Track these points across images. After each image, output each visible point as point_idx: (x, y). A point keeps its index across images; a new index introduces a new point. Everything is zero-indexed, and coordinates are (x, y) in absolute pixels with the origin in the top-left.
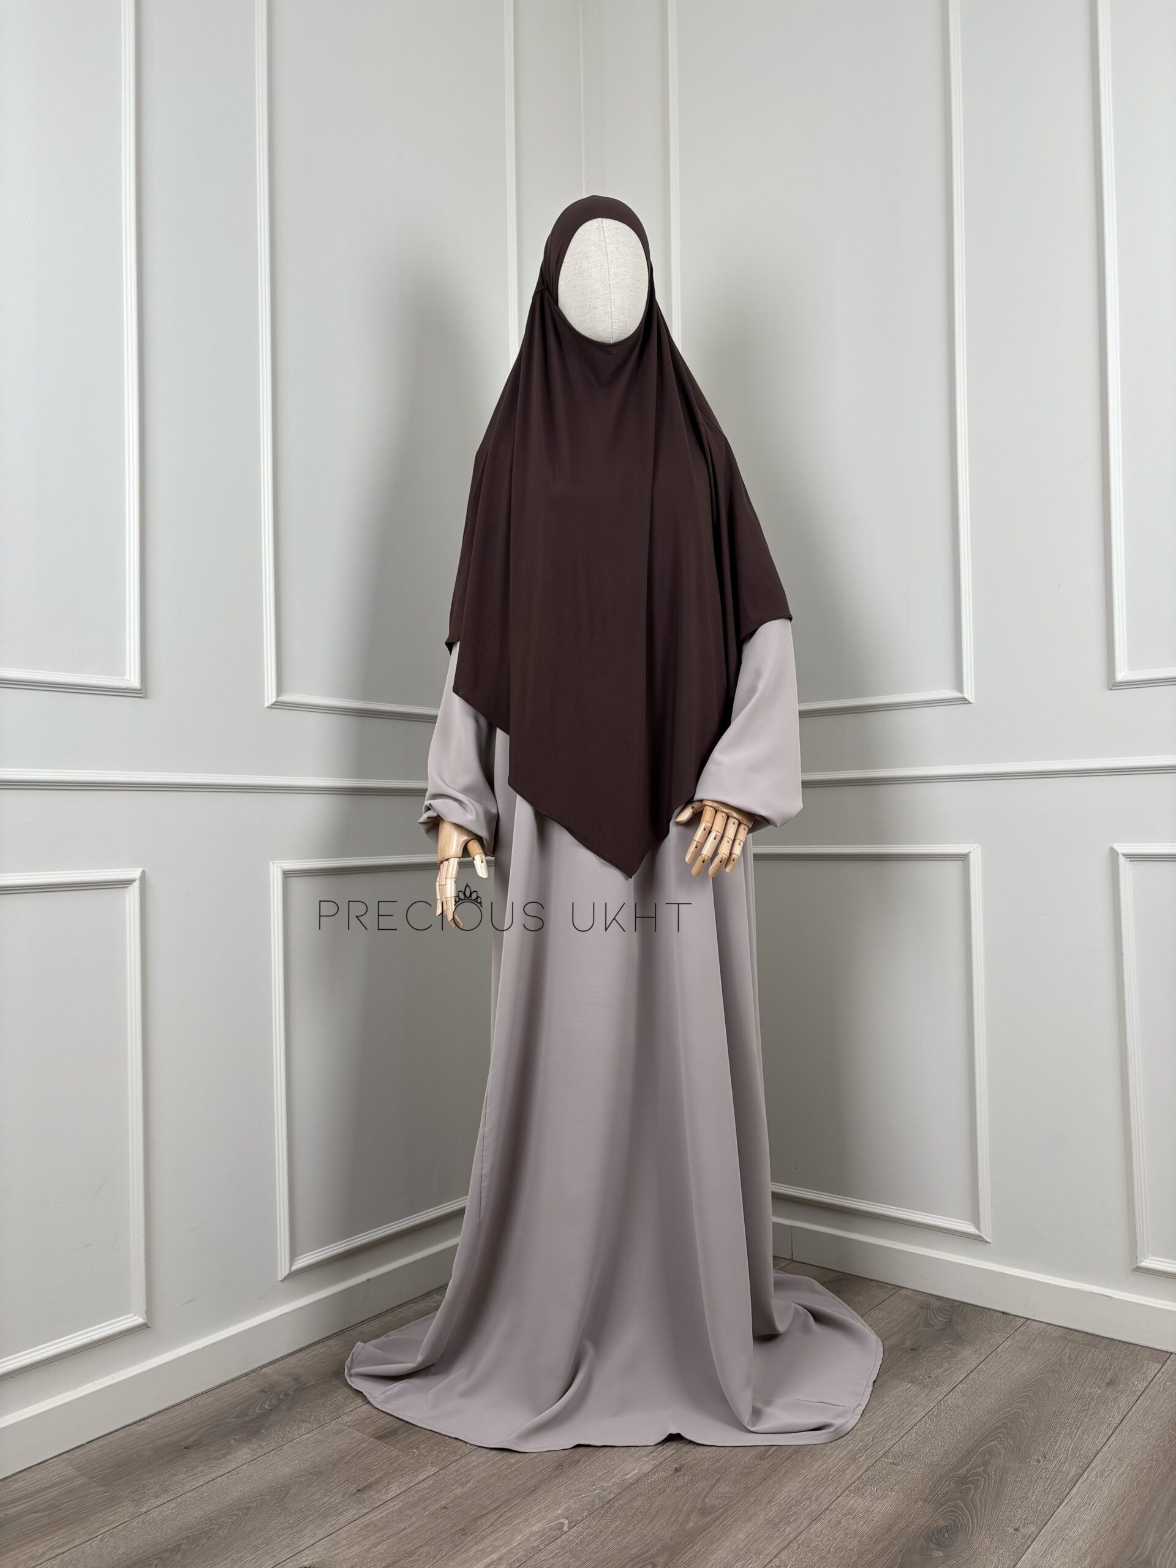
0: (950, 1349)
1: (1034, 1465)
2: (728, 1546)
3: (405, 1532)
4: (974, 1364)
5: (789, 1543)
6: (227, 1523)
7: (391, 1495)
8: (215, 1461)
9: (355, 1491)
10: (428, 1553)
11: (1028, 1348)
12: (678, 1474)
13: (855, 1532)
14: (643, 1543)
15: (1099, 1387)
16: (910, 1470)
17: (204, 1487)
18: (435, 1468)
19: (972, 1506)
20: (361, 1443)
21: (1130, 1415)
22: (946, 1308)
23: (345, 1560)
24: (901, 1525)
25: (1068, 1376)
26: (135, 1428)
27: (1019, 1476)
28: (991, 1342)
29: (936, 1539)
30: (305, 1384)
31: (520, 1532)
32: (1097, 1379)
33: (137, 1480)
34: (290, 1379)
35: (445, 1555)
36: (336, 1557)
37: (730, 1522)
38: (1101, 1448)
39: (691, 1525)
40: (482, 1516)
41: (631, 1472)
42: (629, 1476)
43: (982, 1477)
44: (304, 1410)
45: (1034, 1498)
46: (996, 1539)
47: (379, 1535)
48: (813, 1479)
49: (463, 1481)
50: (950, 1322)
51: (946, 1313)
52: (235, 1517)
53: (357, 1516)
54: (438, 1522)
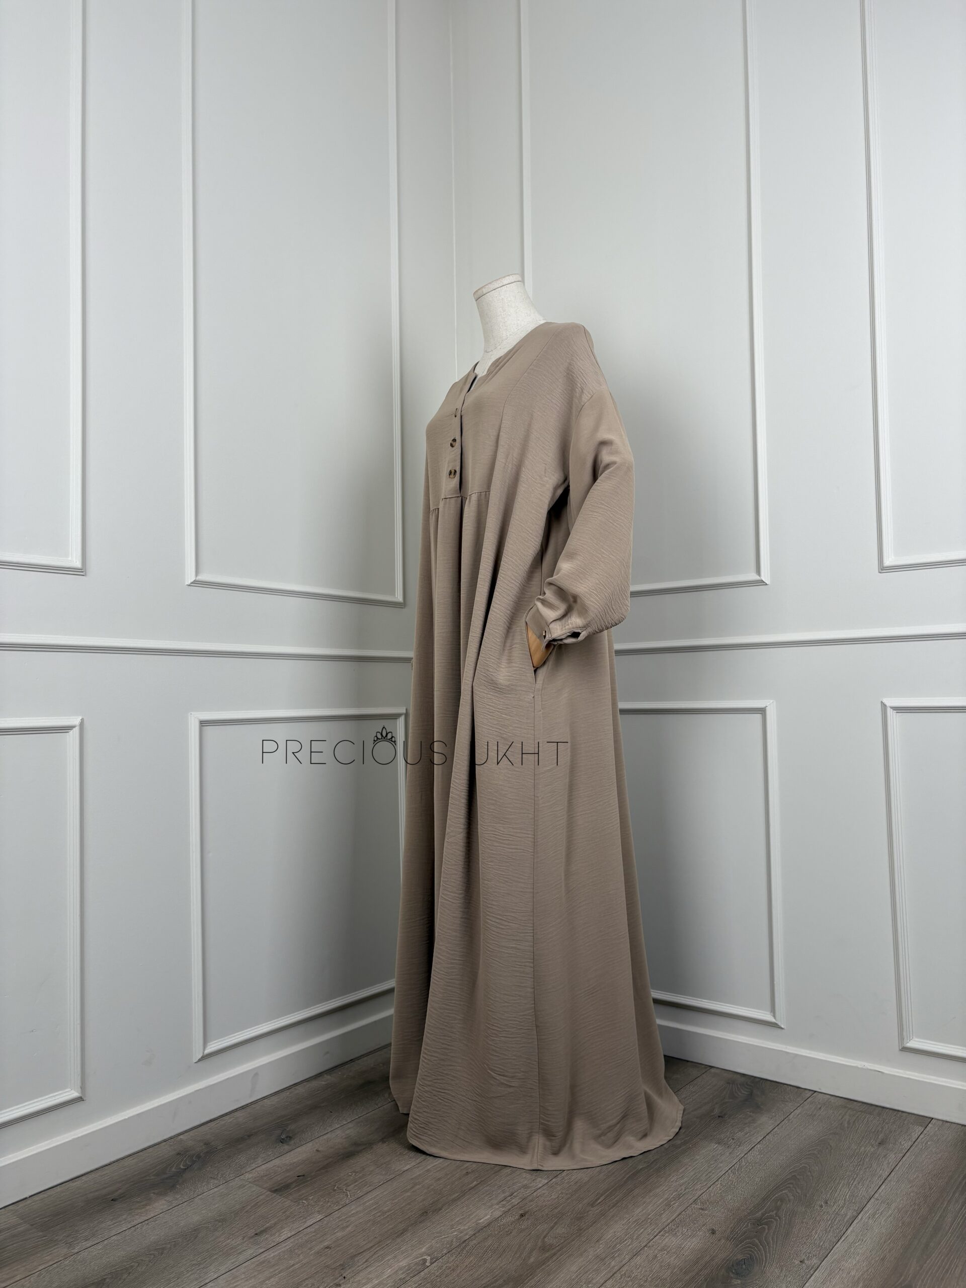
0: (750, 1116)
1: (817, 1209)
2: (563, 1277)
3: (294, 1267)
4: (770, 1128)
5: (613, 1275)
6: (145, 1261)
7: (284, 1237)
8: (136, 1211)
9: (253, 1234)
10: (313, 1284)
11: (815, 1115)
12: (524, 1217)
13: (669, 1264)
14: (493, 1275)
15: (872, 1146)
16: (714, 1214)
17: (128, 1230)
18: (321, 1216)
19: (766, 1244)
20: (261, 1195)
21: (897, 1168)
22: (748, 1082)
24: (707, 1258)
25: (847, 1137)
26: (71, 1184)
27: (803, 1219)
28: (784, 1110)
29: (735, 1270)
30: (216, 1148)
31: (390, 1267)
32: (870, 1139)
33: (71, 1227)
34: (202, 1144)
37: (565, 1257)
38: (873, 1195)
39: (532, 1260)
40: (359, 1254)
41: (483, 1218)
42: (482, 1220)
43: (774, 1219)
44: (212, 1169)
45: (817, 1236)
46: (784, 1269)
47: (272, 1270)
48: (635, 1221)
49: (345, 1224)
50: (751, 1094)
51: (748, 1087)
52: (152, 1256)
53: (254, 1255)
54: (322, 1259)
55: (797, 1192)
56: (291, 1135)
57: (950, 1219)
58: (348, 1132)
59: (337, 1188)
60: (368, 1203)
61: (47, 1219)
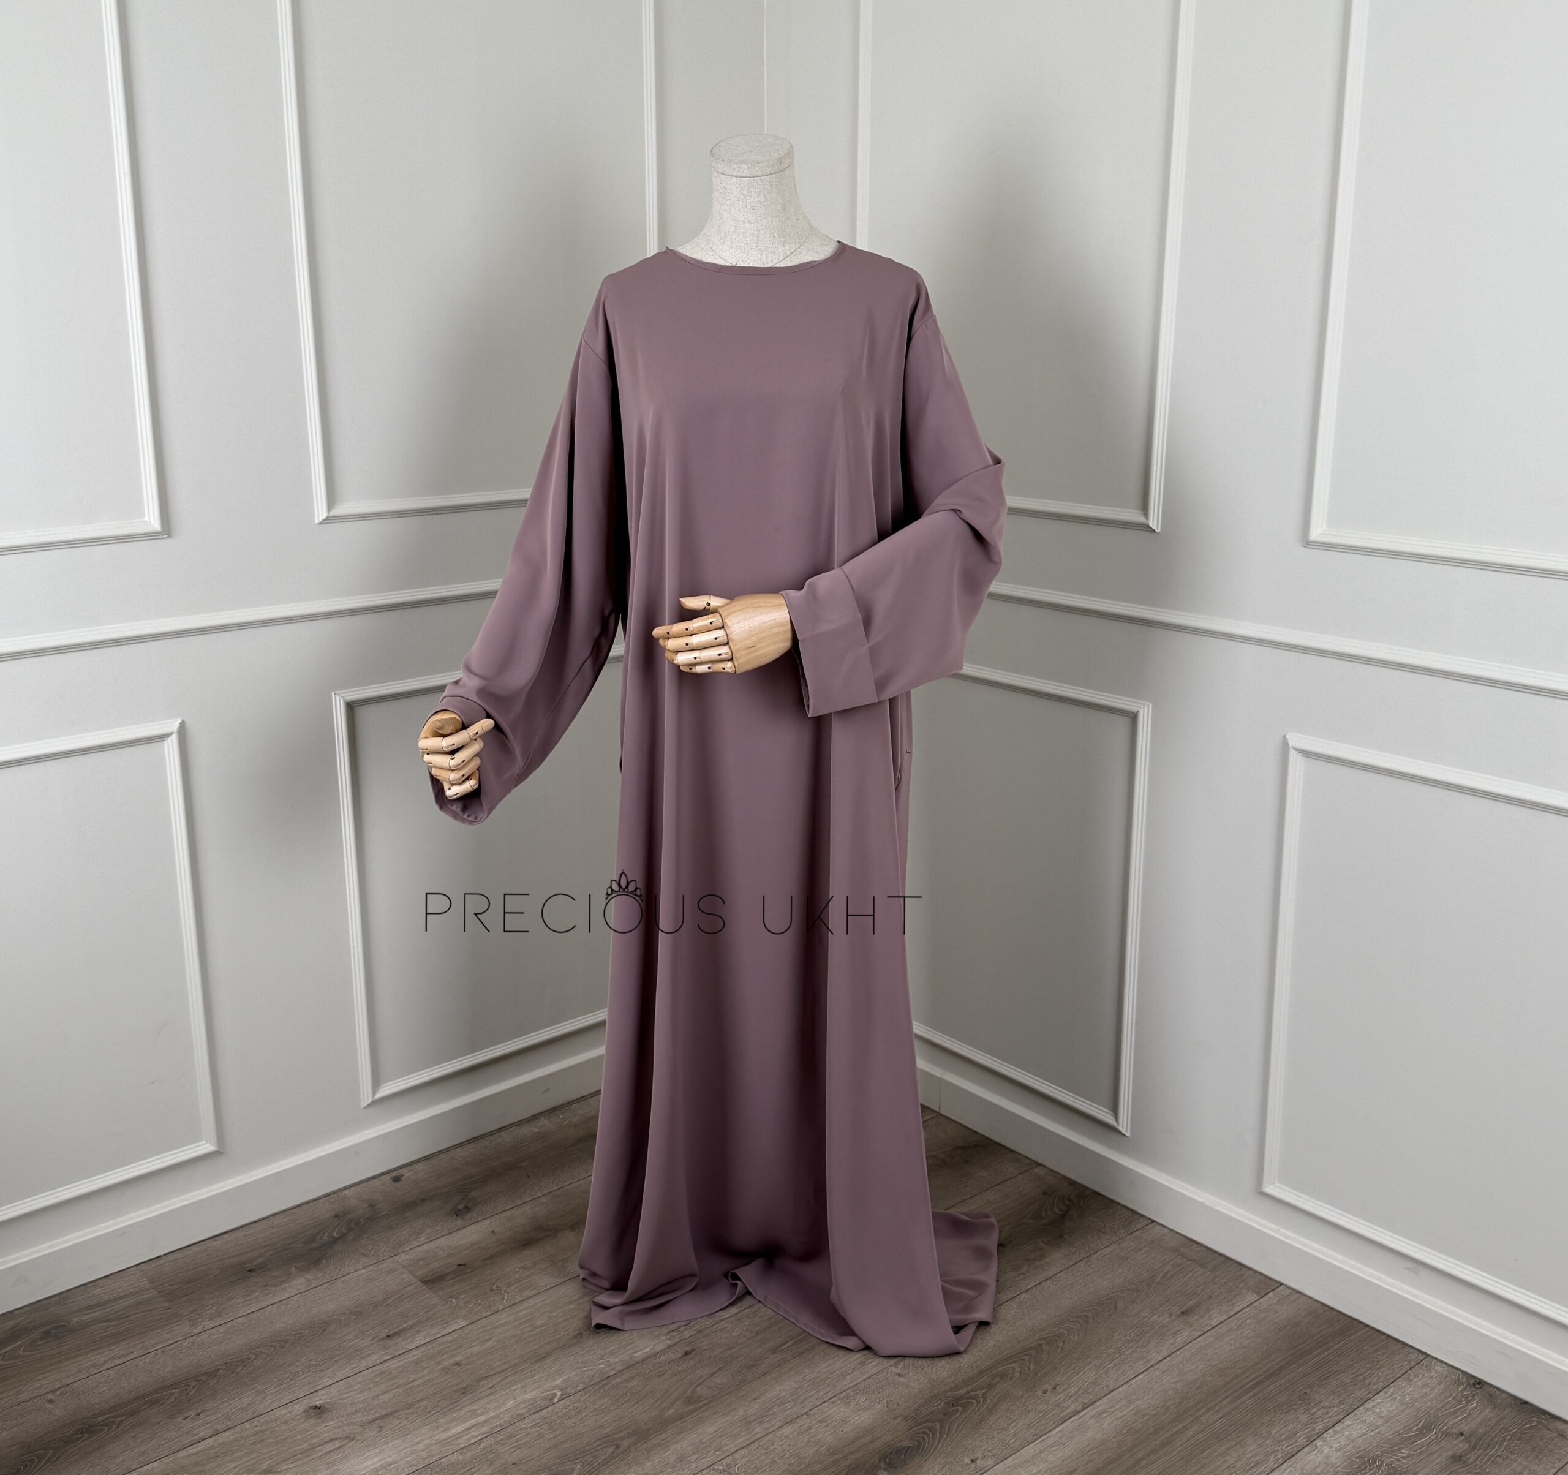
0: (1042, 1249)
1: (1037, 1395)
2: (693, 1438)
3: (413, 1383)
4: (1056, 1271)
5: (751, 1443)
6: (264, 1353)
7: (416, 1344)
8: (271, 1288)
9: (385, 1335)
10: (426, 1408)
11: (1128, 1258)
12: (687, 1357)
13: (819, 1441)
14: (619, 1424)
15: (1170, 1315)
17: (253, 1315)
18: (465, 1321)
19: (946, 1432)
20: (408, 1286)
21: (1178, 1353)
22: (1072, 1197)
23: (353, 1404)
24: (867, 1440)
25: (1145, 1299)
26: (210, 1244)
27: (1012, 1405)
28: (1091, 1245)
29: (890, 1459)
30: (380, 1212)
31: (514, 1397)
32: (1175, 1305)
33: (198, 1300)
34: (366, 1206)
35: (441, 1410)
36: (345, 1401)
37: (708, 1414)
38: (1120, 1386)
39: (670, 1412)
40: (487, 1377)
41: (642, 1350)
42: (639, 1353)
43: (977, 1401)
44: (367, 1242)
45: (1013, 1430)
46: (947, 1467)
47: (390, 1383)
48: (811, 1380)
49: (486, 1338)
50: (1063, 1216)
51: (1067, 1203)
52: (272, 1349)
53: (378, 1362)
54: (445, 1378)
56: (469, 1206)
57: (1191, 1433)
58: (539, 1209)
59: (497, 1287)
60: (521, 1314)
61: (175, 1287)
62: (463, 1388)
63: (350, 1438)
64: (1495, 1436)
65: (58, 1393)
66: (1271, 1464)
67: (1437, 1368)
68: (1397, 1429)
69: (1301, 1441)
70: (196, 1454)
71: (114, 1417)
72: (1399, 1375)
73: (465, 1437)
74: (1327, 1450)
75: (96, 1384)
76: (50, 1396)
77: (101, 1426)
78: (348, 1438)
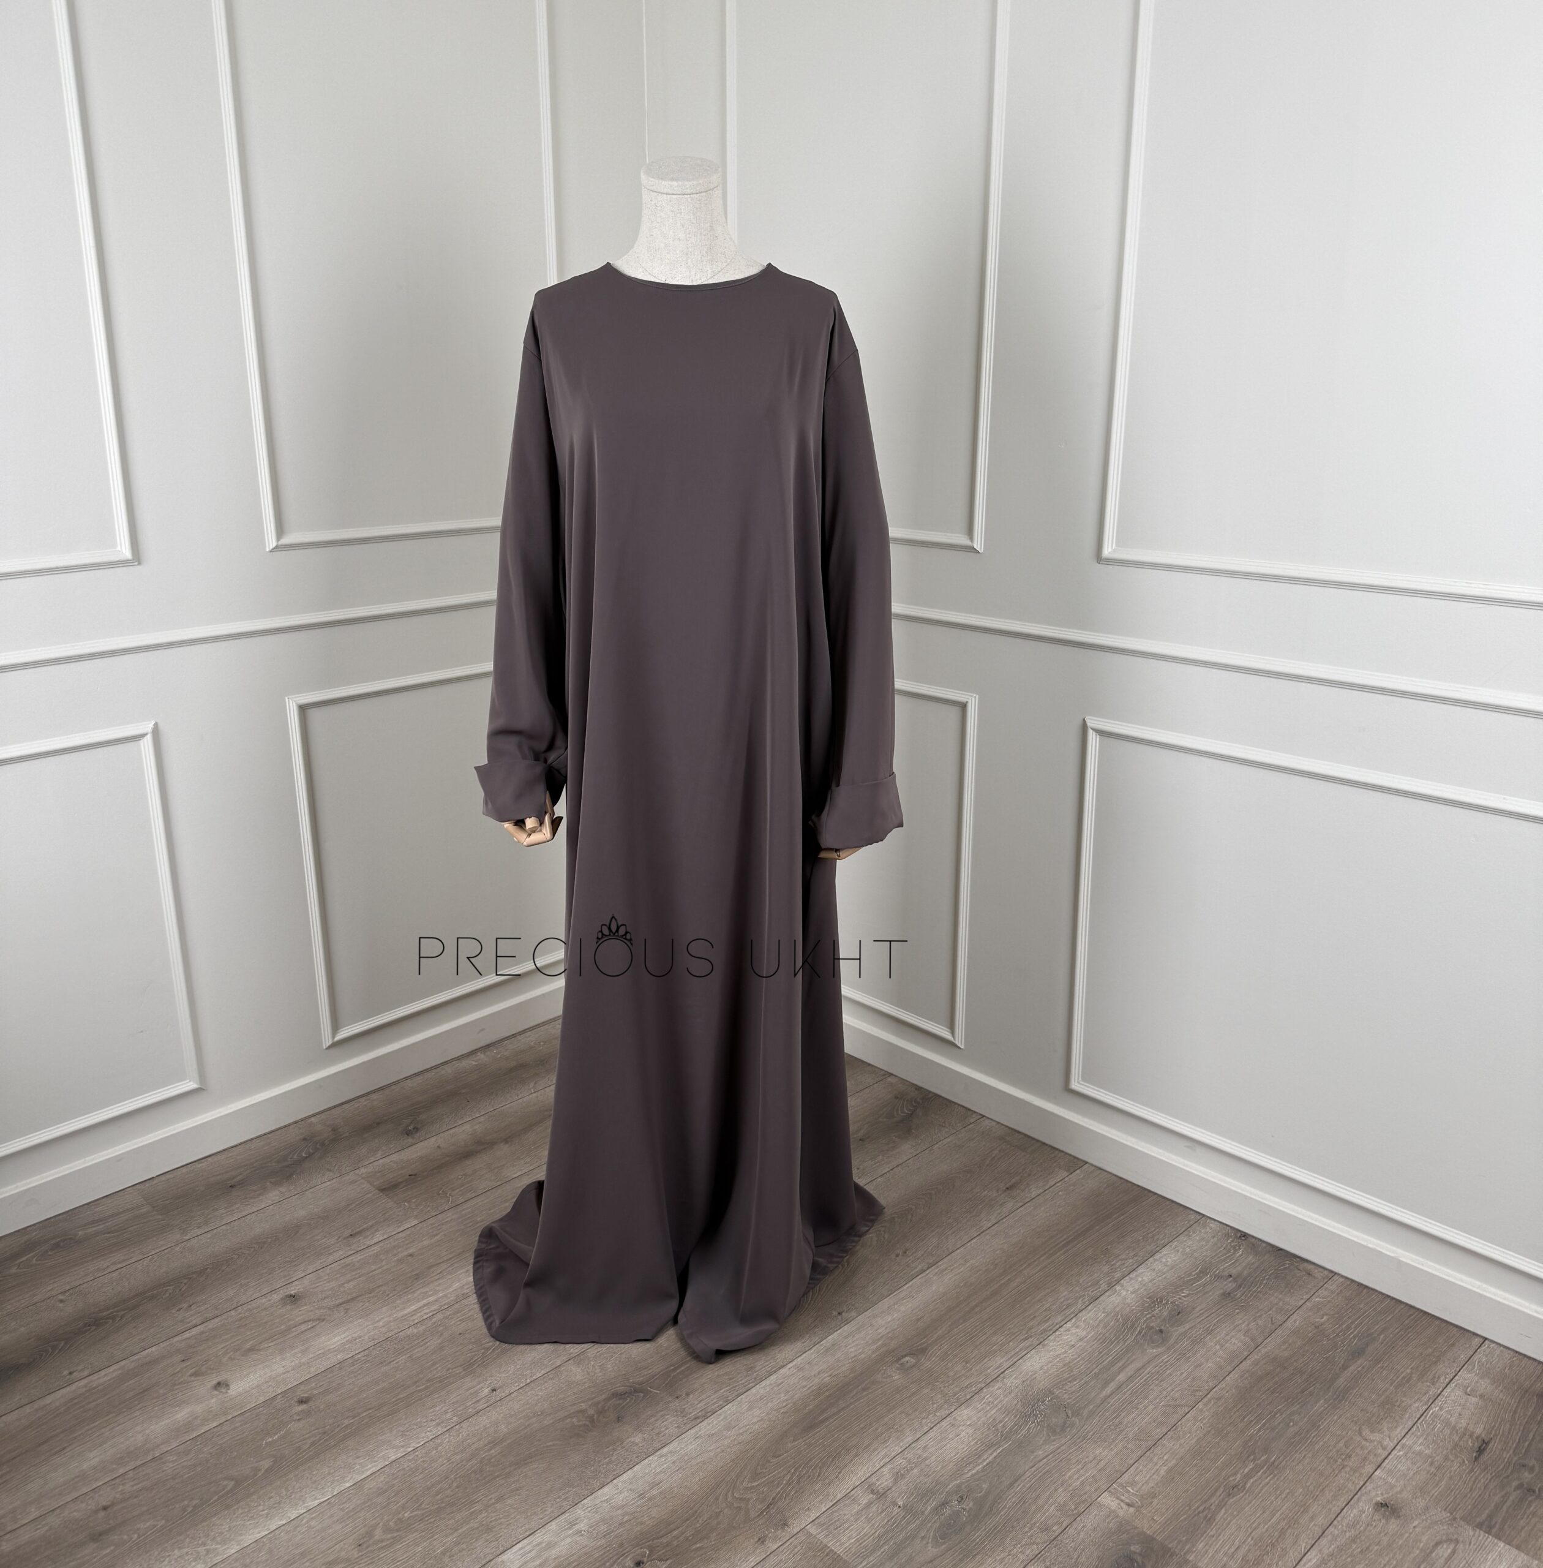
1: (891, 1259)
3: (374, 1272)
4: (905, 1160)
6: (245, 1253)
7: (375, 1240)
8: (251, 1200)
9: (349, 1234)
10: (384, 1293)
11: (963, 1146)
15: (998, 1191)
17: (236, 1223)
18: (417, 1220)
20: (368, 1193)
21: (1004, 1220)
22: (918, 1100)
23: (322, 1292)
25: (978, 1178)
26: (198, 1166)
27: (871, 1268)
28: (934, 1137)
30: (342, 1135)
32: (1002, 1182)
33: (188, 1212)
34: (330, 1130)
36: (316, 1290)
38: (957, 1250)
40: (435, 1265)
44: (331, 1160)
45: (871, 1288)
46: (818, 1319)
47: (354, 1273)
49: (435, 1233)
50: (911, 1114)
51: (914, 1104)
52: (253, 1249)
53: (343, 1257)
54: (401, 1267)
55: (884, 1238)
56: (419, 1126)
57: (1015, 1284)
58: (476, 1127)
59: (442, 1191)
60: (464, 1212)
61: (168, 1202)
62: (417, 1274)
63: (321, 1319)
64: (1256, 1277)
65: (68, 1294)
66: (1079, 1306)
67: (1211, 1225)
68: (1179, 1274)
69: (1104, 1286)
70: (189, 1338)
71: (118, 1311)
72: (1181, 1232)
73: (419, 1314)
74: (1124, 1293)
75: (100, 1285)
76: (61, 1297)
77: (107, 1319)
78: (319, 1319)
